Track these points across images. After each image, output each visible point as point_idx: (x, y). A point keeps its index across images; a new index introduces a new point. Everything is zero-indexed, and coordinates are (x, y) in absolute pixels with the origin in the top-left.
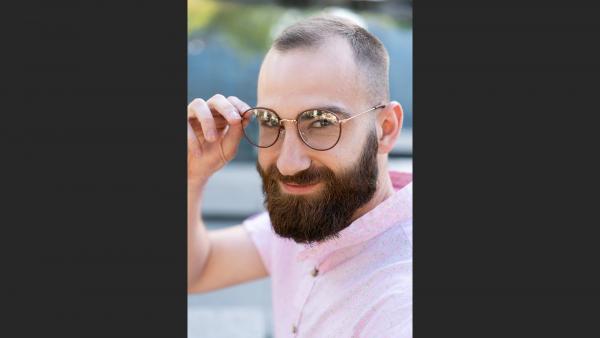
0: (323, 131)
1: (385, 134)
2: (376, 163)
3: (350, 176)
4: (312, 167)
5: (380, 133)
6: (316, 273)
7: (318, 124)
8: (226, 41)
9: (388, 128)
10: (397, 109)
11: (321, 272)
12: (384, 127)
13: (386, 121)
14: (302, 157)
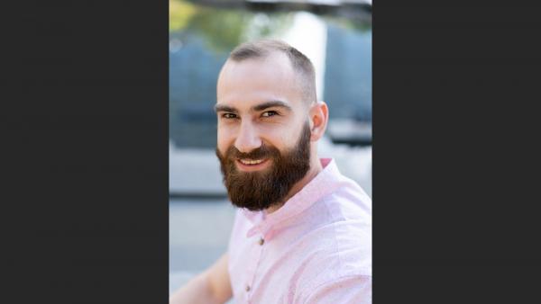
0: (270, 119)
1: (315, 127)
2: (309, 147)
3: (291, 154)
4: (263, 146)
5: (312, 124)
6: (262, 242)
7: (267, 114)
8: (200, 42)
9: (317, 122)
10: (323, 107)
11: (265, 241)
12: (314, 120)
13: (316, 117)
14: (255, 139)
